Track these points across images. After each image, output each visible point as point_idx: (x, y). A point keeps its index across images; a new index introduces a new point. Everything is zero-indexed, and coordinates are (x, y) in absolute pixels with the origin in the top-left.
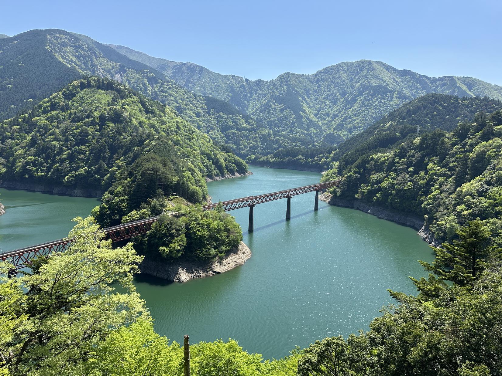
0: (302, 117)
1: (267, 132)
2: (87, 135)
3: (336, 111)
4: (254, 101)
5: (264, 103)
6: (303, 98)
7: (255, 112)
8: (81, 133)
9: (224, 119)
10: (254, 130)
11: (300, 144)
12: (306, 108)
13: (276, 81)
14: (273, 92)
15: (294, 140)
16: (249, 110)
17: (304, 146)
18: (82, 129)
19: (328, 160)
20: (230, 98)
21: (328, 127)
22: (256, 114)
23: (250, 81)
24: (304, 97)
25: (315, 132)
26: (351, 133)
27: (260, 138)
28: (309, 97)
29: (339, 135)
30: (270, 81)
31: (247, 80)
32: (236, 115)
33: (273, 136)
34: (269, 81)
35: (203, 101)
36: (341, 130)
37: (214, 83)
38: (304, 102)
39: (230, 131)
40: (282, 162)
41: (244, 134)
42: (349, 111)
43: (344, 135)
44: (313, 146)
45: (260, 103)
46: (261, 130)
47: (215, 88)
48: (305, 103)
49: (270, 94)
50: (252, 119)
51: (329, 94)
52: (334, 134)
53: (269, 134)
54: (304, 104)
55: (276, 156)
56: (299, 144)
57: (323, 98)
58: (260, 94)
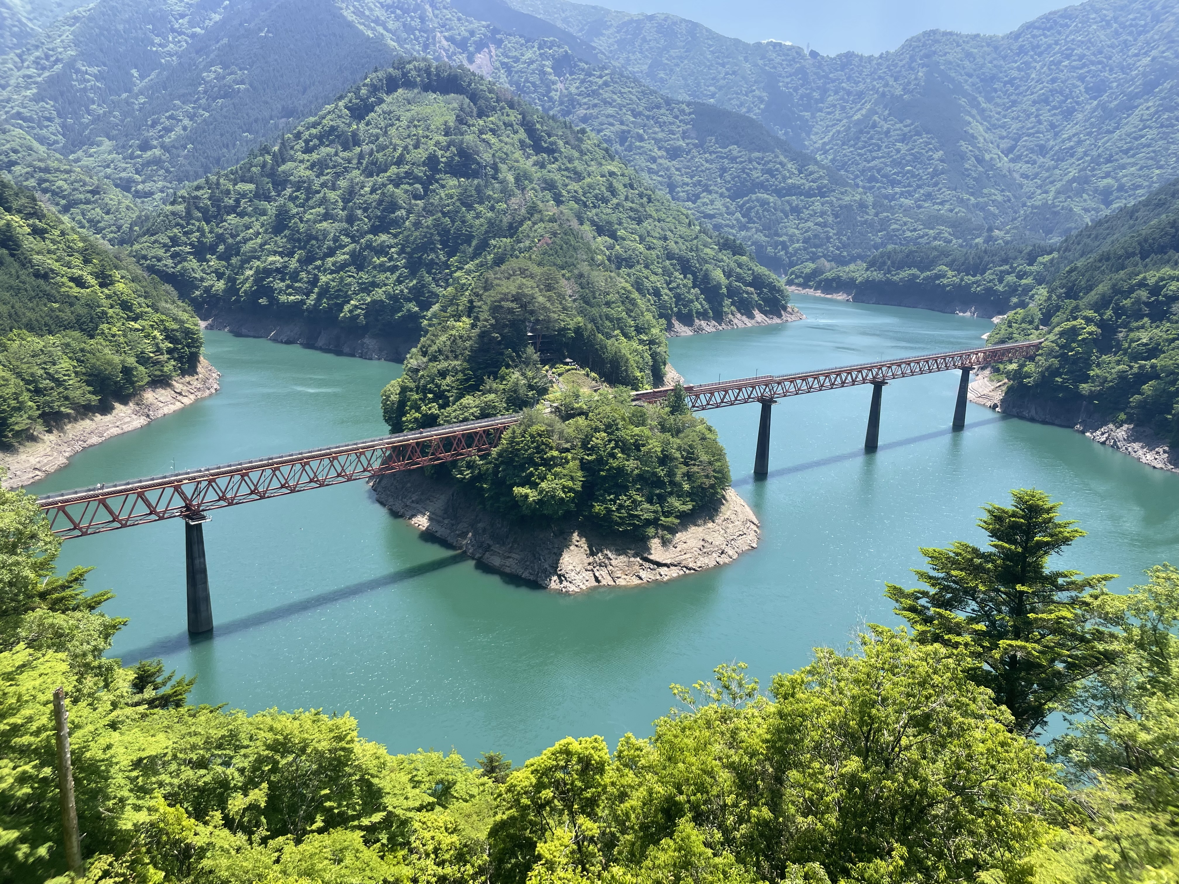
0: (963, 157)
1: (857, 197)
2: (394, 206)
3: (1069, 139)
4: (829, 113)
5: (856, 118)
6: (974, 103)
7: (830, 142)
8: (380, 202)
9: (741, 162)
10: (821, 193)
11: (950, 234)
12: (977, 128)
13: (896, 54)
14: (886, 85)
15: (932, 221)
16: (812, 137)
17: (960, 241)
18: (383, 194)
19: (1024, 282)
20: (762, 106)
21: (1040, 187)
22: (832, 148)
23: (823, 58)
24: (975, 99)
25: (999, 198)
26: (1108, 204)
27: (836, 216)
28: (989, 100)
29: (1071, 210)
30: (881, 57)
31: (814, 54)
32: (773, 152)
33: (872, 211)
34: (877, 55)
35: (690, 114)
36: (1079, 193)
37: (723, 65)
38: (974, 112)
39: (754, 197)
40: (888, 282)
41: (790, 205)
42: (1108, 141)
43: (1086, 210)
44: (989, 239)
45: (848, 118)
46: (842, 193)
47: (724, 79)
48: (978, 118)
49: (877, 92)
50: (816, 163)
51: (1051, 91)
52: (1055, 207)
53: (862, 205)
54: (973, 117)
55: (872, 264)
56: (946, 235)
57: (1034, 102)
58: (849, 93)
